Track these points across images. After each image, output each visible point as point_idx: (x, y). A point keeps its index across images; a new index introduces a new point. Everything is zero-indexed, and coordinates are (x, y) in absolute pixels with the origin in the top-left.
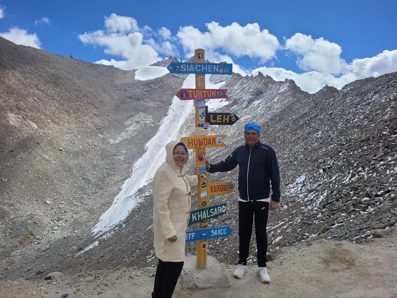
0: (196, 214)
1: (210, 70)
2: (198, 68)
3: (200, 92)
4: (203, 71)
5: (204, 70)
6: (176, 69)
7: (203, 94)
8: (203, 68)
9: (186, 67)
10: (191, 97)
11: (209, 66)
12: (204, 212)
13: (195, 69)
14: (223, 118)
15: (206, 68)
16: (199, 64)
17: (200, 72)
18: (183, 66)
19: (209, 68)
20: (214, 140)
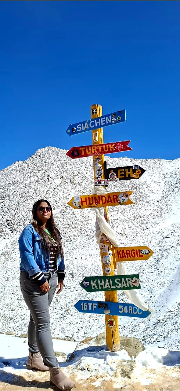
0: (96, 281)
1: (103, 122)
2: (92, 124)
3: (94, 148)
4: (96, 126)
5: (98, 124)
6: (73, 131)
7: (98, 150)
8: (96, 123)
9: (82, 127)
10: (83, 154)
11: (102, 119)
12: (107, 280)
13: (89, 127)
14: (125, 172)
15: (99, 122)
16: (92, 120)
17: (94, 127)
18: (79, 126)
19: (102, 121)
20: (115, 197)
